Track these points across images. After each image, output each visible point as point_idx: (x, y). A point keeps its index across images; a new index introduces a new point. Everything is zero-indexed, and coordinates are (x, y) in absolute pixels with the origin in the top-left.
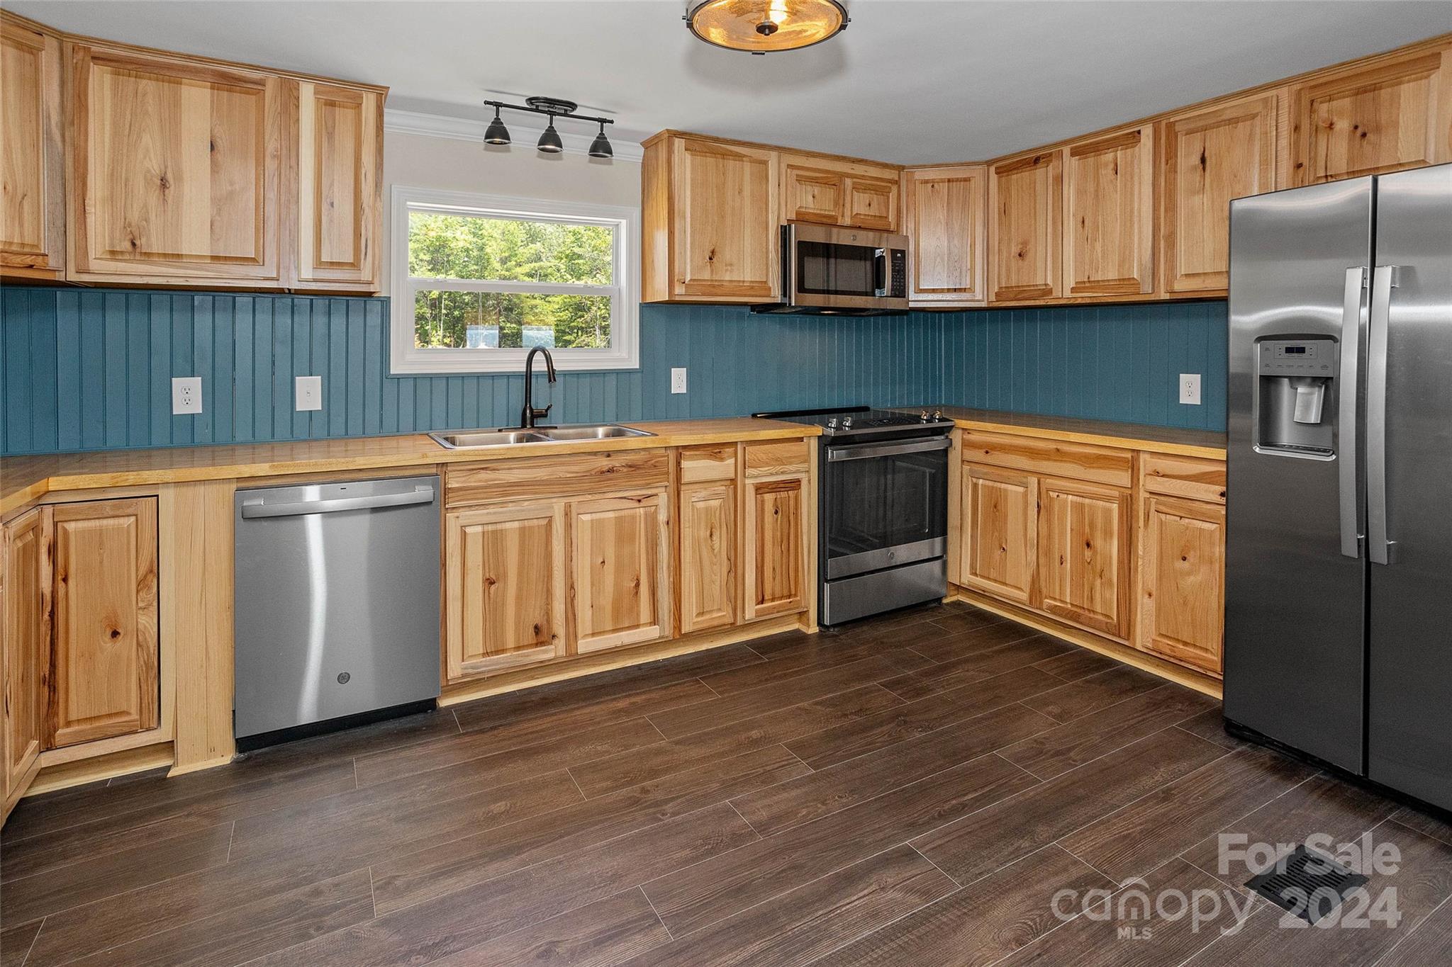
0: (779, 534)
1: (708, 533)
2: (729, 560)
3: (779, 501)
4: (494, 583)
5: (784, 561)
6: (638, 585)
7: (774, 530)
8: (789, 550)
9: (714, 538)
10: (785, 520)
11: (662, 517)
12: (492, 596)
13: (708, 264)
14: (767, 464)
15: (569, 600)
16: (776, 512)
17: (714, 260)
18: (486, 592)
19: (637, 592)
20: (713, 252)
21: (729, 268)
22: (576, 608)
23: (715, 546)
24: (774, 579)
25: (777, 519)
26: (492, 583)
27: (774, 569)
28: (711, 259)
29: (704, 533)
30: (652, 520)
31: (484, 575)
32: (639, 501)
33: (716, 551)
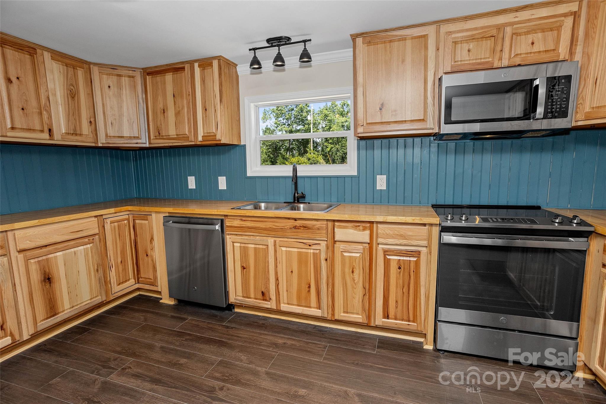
0: (401, 282)
1: (351, 270)
2: (364, 288)
3: (402, 262)
4: (245, 268)
5: (405, 299)
6: (309, 287)
7: (397, 279)
8: (409, 293)
9: (355, 274)
10: (407, 274)
11: (323, 256)
12: (244, 274)
13: (379, 112)
14: (393, 238)
15: (276, 285)
16: (400, 268)
17: (383, 110)
18: (242, 271)
19: (309, 291)
20: (382, 105)
21: (394, 113)
22: (279, 290)
23: (356, 279)
24: (397, 307)
25: (400, 272)
26: (244, 268)
27: (397, 302)
28: (380, 109)
29: (347, 270)
30: (316, 256)
31: (241, 264)
32: (310, 246)
33: (356, 281)
